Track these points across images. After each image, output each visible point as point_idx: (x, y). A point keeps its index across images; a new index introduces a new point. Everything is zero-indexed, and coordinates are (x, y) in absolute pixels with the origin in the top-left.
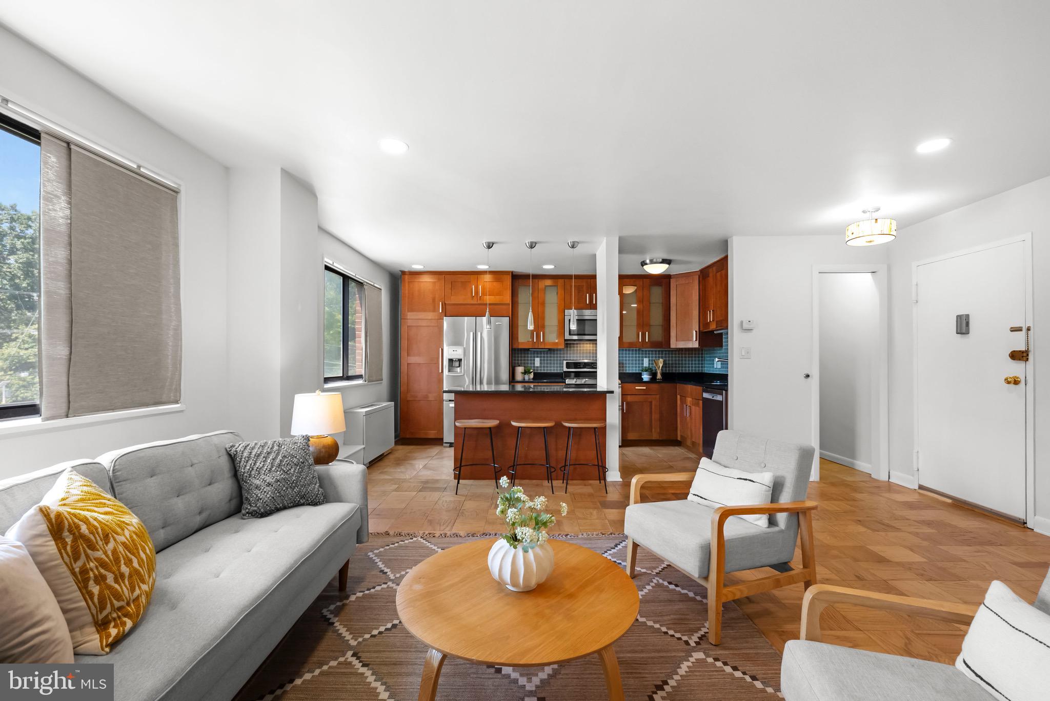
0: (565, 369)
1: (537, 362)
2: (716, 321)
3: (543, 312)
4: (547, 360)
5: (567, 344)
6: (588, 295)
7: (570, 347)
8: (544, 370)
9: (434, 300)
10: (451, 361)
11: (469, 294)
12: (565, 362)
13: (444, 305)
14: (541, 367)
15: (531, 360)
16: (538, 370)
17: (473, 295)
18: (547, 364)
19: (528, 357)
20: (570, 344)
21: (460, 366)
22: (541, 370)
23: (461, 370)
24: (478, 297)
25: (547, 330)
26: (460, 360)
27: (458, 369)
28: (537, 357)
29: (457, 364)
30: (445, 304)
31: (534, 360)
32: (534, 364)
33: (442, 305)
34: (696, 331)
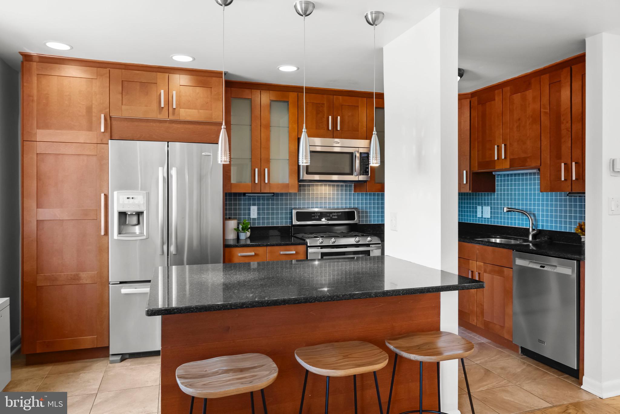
0: (295, 222)
1: (254, 212)
2: (511, 160)
3: (268, 140)
4: (268, 209)
5: (300, 186)
6: (330, 117)
7: (304, 190)
8: (263, 223)
9: (89, 110)
10: (123, 215)
11: (155, 106)
12: (294, 212)
13: (109, 120)
14: (259, 219)
15: (245, 209)
16: (254, 223)
17: (162, 105)
18: (268, 214)
19: (240, 204)
20: (304, 186)
21: (139, 223)
22: (259, 223)
23: (142, 230)
24: (171, 110)
25: (273, 164)
26: (139, 214)
27: (137, 229)
28: (254, 205)
29: (134, 220)
30: (111, 117)
31: (249, 209)
32: (249, 214)
33: (105, 120)
34: (466, 172)
